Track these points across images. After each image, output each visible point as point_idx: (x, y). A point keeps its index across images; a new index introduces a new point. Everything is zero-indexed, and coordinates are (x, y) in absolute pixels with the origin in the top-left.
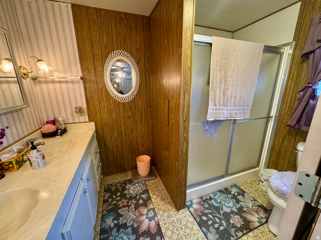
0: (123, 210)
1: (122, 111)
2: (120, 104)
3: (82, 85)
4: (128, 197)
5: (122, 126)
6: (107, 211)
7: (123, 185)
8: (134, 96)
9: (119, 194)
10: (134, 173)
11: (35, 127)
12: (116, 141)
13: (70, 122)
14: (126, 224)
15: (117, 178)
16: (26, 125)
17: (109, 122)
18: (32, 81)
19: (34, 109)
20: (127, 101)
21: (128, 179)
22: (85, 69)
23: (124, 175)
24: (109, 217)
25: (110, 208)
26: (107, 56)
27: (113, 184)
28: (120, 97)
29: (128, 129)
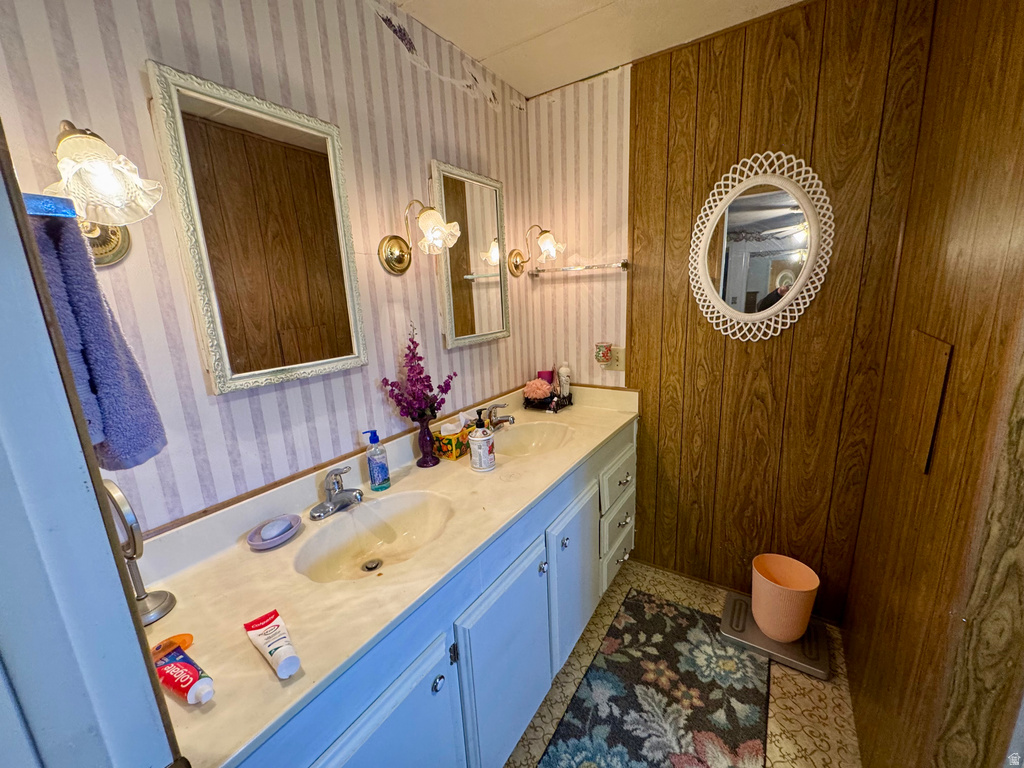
0: (650, 694)
1: (735, 370)
2: (729, 346)
3: (624, 285)
4: (683, 667)
5: (723, 422)
6: (607, 661)
7: (680, 621)
8: (792, 318)
9: (657, 638)
10: (737, 607)
11: (516, 381)
12: (696, 469)
13: (583, 382)
14: (640, 742)
15: (673, 588)
16: (500, 375)
17: (681, 399)
18: (529, 281)
19: (522, 343)
20: (760, 335)
21: (706, 611)
22: (638, 237)
23: (702, 590)
24: (605, 682)
25: (619, 660)
26: (709, 186)
27: (653, 598)
28: (735, 321)
29: (744, 439)
